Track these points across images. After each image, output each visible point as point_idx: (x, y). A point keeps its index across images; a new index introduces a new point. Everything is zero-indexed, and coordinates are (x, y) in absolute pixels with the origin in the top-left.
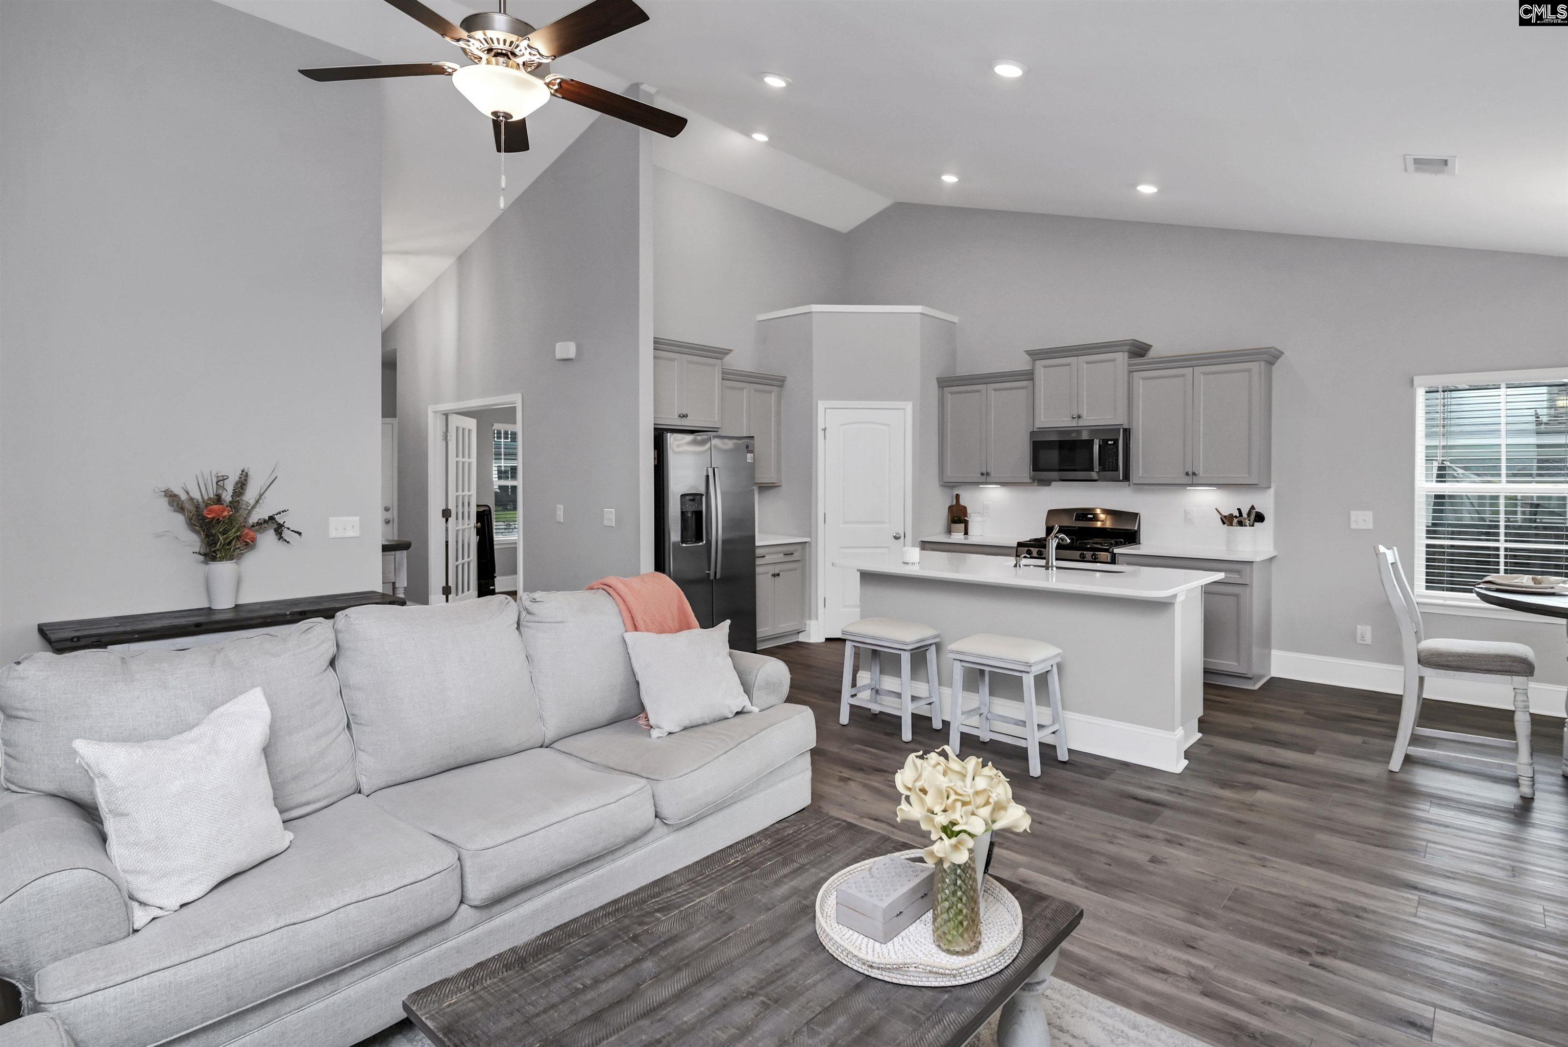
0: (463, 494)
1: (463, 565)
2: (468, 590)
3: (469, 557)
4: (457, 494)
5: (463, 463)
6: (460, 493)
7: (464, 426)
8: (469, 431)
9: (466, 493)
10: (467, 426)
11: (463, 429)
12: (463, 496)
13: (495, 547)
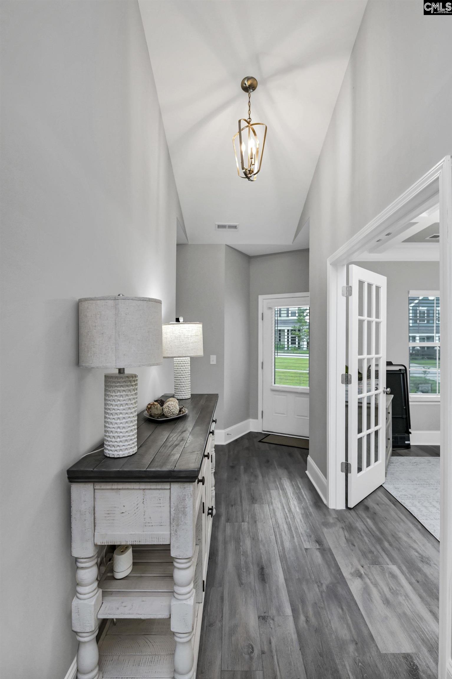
0: (369, 356)
1: (369, 436)
2: (376, 460)
3: (376, 424)
4: (361, 357)
5: (369, 323)
6: (365, 356)
7: (371, 282)
8: (378, 288)
9: (373, 355)
10: (375, 283)
11: (370, 286)
12: (369, 360)
13: (410, 403)
